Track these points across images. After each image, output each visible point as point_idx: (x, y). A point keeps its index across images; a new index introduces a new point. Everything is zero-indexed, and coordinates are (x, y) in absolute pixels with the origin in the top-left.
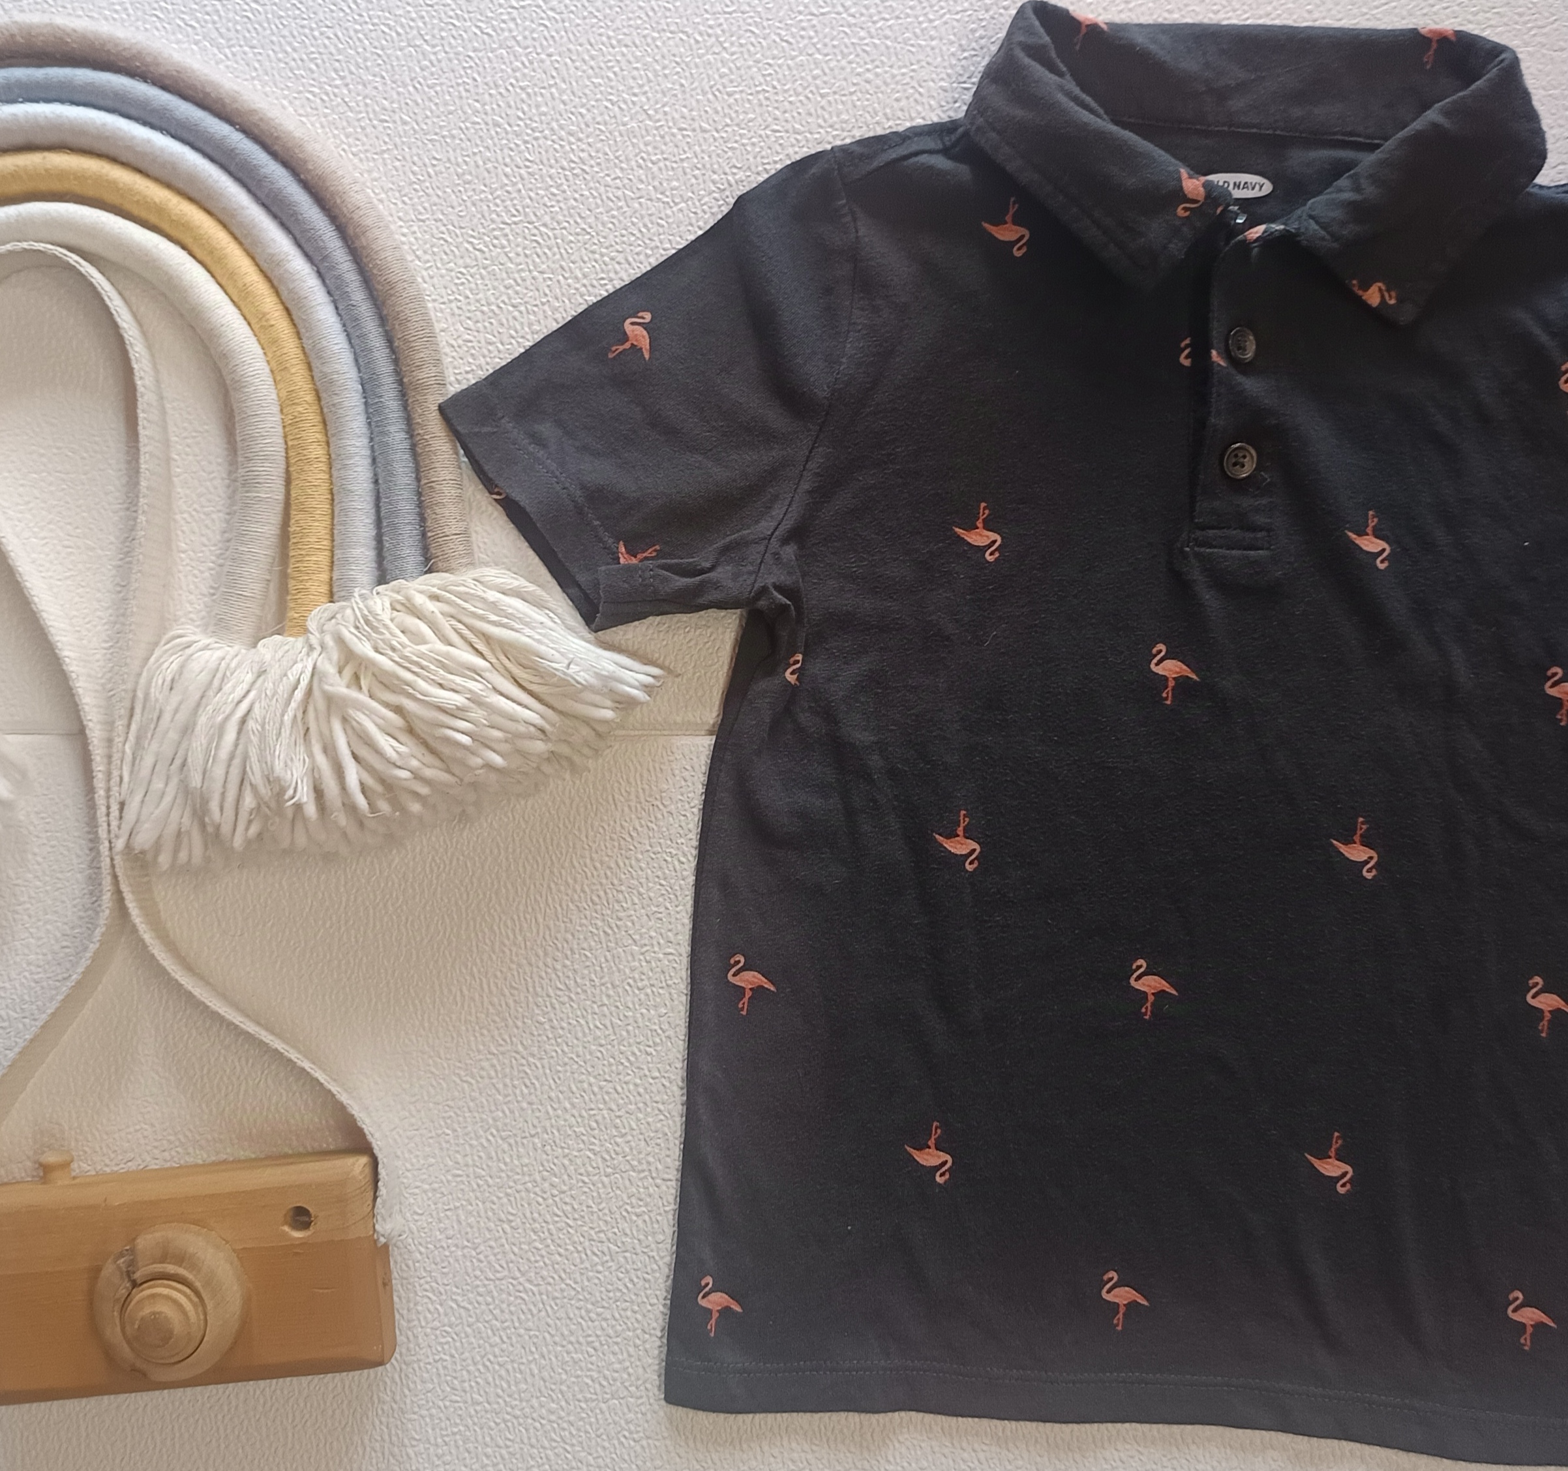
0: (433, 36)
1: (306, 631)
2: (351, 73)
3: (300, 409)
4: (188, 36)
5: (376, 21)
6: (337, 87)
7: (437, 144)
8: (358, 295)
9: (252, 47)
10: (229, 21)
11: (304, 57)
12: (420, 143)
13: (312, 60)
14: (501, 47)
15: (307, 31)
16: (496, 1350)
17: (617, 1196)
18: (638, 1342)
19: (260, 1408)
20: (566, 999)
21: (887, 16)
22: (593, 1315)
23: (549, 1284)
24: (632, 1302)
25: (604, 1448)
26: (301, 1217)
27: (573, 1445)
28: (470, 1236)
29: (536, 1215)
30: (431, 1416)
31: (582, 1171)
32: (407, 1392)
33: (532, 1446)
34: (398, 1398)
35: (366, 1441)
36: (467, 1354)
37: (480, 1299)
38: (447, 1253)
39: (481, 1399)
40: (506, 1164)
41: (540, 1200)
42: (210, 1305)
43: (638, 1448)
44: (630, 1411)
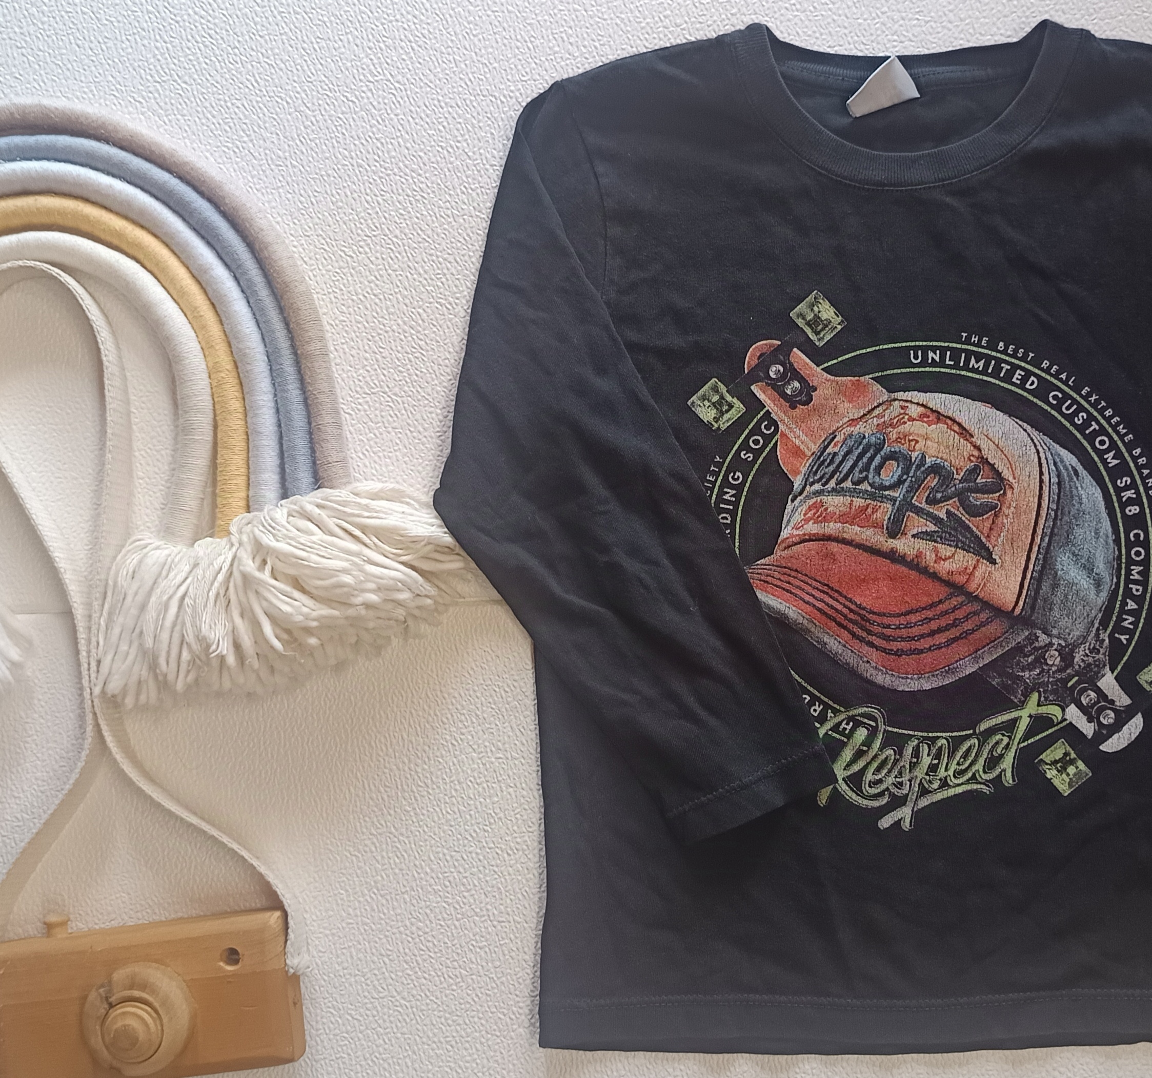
0: (313, 104)
2: (255, 132)
4: (136, 108)
5: (272, 94)
6: (245, 142)
7: (318, 181)
9: (182, 116)
10: (166, 97)
11: (221, 121)
12: (305, 181)
13: (226, 123)
14: (362, 110)
15: (222, 103)
26: (233, 956)
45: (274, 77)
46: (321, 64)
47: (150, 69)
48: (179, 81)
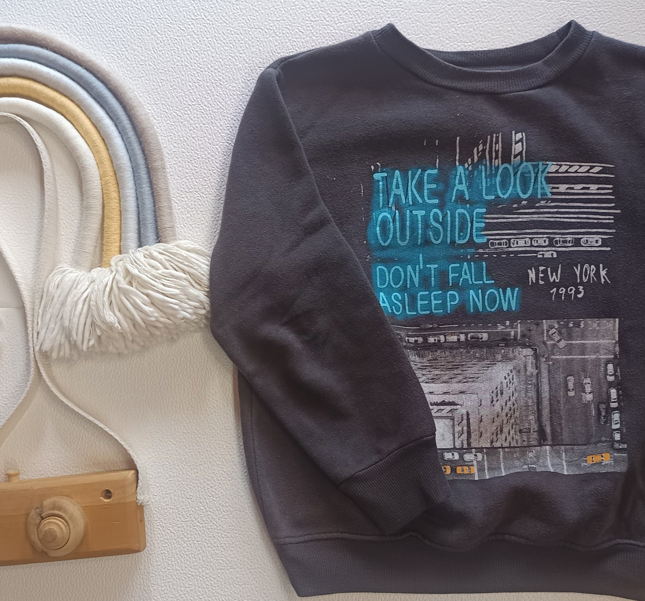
0: (161, 31)
1: (110, 265)
2: (129, 46)
3: (108, 178)
4: (64, 31)
5: (139, 25)
6: (123, 51)
7: (163, 74)
8: (131, 133)
9: (90, 36)
10: (81, 25)
11: (111, 40)
12: (156, 74)
13: (113, 41)
14: (188, 35)
15: (111, 29)
16: (185, 549)
17: (233, 489)
18: (241, 546)
19: (93, 572)
20: (213, 412)
21: (341, 21)
22: (223, 536)
23: (206, 523)
24: (239, 530)
25: (227, 588)
26: (108, 494)
27: (215, 587)
28: (175, 504)
29: (201, 496)
30: (160, 575)
31: (219, 479)
32: (150, 566)
33: (199, 587)
34: (146, 568)
35: (134, 585)
36: (174, 551)
37: (179, 529)
38: (166, 511)
39: (179, 569)
40: (189, 476)
41: (203, 490)
42: (71, 527)
43: (241, 588)
44: (238, 573)
45: (140, 15)
46: (166, 9)
47: (72, 10)
48: (88, 17)
